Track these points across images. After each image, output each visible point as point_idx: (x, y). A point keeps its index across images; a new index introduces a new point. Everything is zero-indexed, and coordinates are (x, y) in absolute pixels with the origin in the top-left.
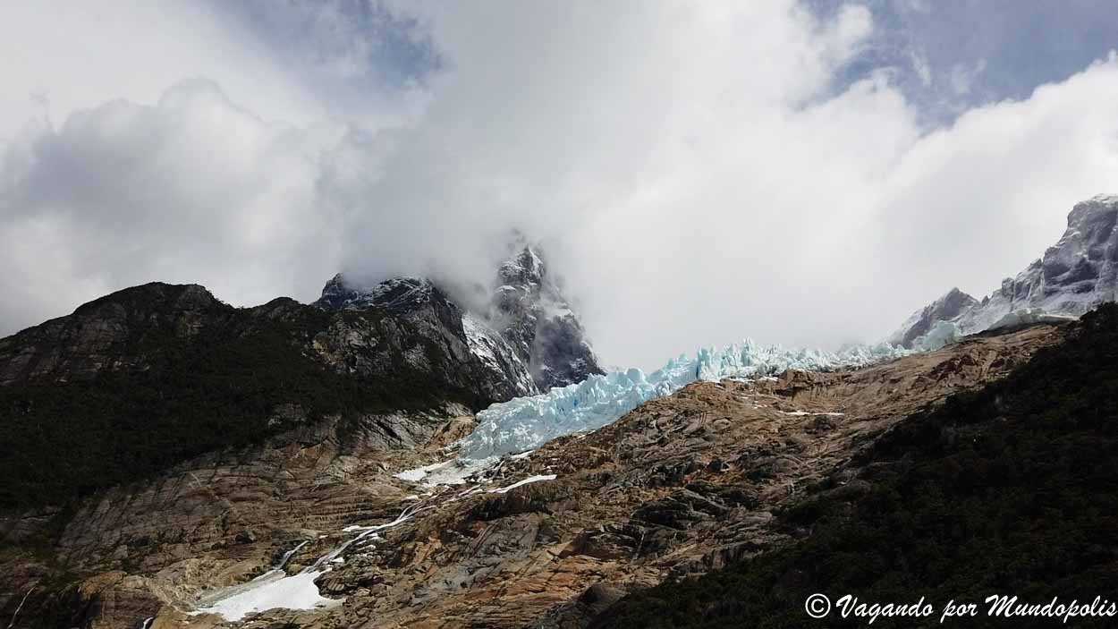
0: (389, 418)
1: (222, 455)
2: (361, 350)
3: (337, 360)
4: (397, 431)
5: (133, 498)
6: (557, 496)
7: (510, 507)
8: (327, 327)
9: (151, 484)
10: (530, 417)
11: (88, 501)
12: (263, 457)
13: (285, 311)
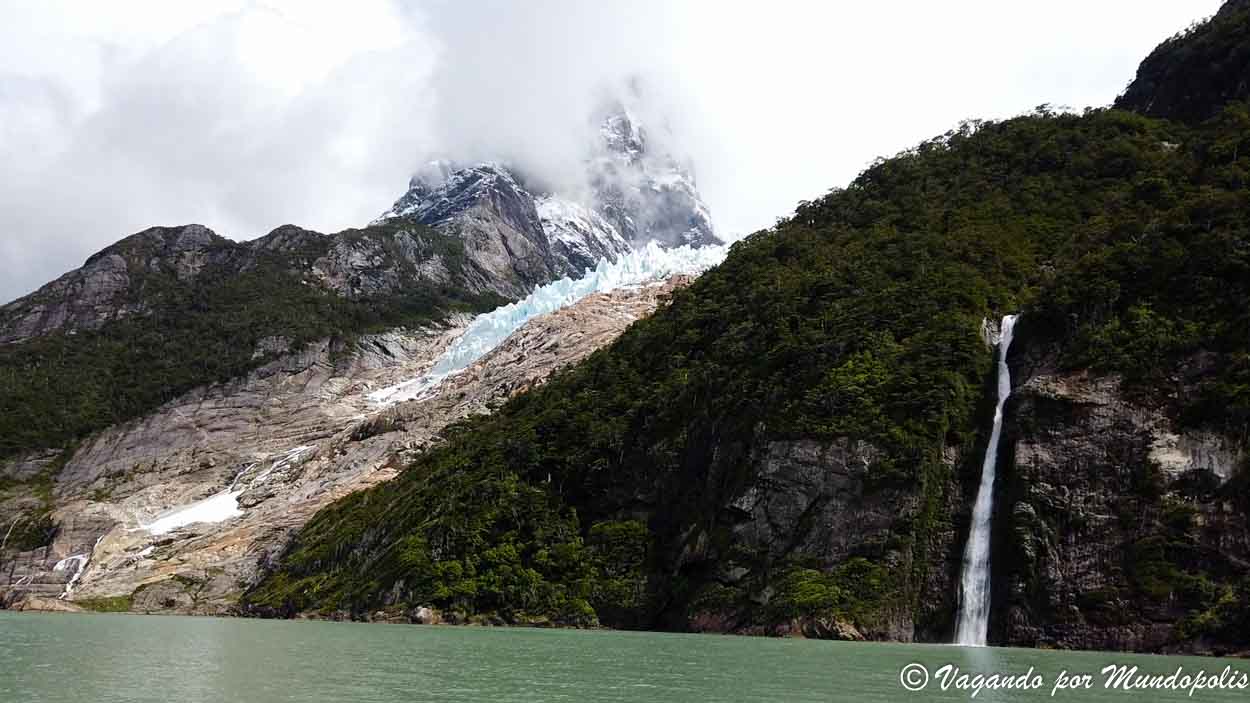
0: (384, 337)
1: (208, 391)
2: (366, 271)
3: (340, 283)
4: (391, 348)
5: (125, 436)
6: (414, 416)
7: (378, 428)
8: (326, 252)
9: (142, 422)
10: (488, 330)
11: (85, 442)
12: (249, 387)
13: (284, 241)
